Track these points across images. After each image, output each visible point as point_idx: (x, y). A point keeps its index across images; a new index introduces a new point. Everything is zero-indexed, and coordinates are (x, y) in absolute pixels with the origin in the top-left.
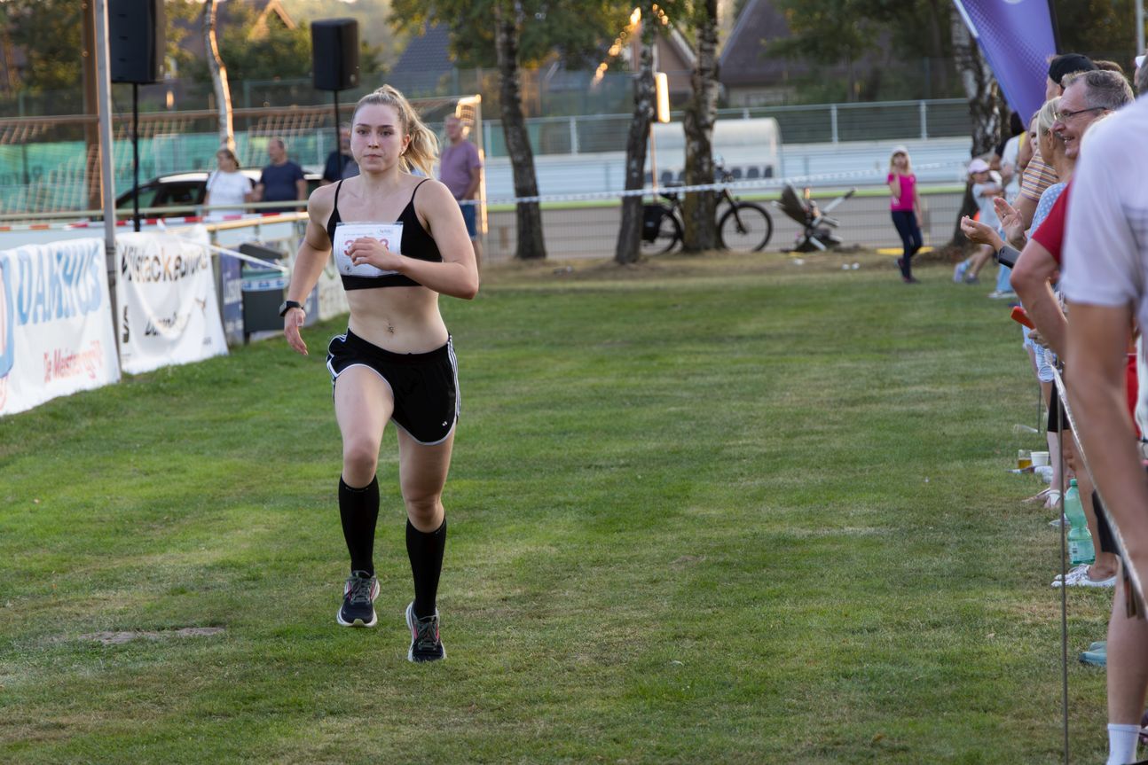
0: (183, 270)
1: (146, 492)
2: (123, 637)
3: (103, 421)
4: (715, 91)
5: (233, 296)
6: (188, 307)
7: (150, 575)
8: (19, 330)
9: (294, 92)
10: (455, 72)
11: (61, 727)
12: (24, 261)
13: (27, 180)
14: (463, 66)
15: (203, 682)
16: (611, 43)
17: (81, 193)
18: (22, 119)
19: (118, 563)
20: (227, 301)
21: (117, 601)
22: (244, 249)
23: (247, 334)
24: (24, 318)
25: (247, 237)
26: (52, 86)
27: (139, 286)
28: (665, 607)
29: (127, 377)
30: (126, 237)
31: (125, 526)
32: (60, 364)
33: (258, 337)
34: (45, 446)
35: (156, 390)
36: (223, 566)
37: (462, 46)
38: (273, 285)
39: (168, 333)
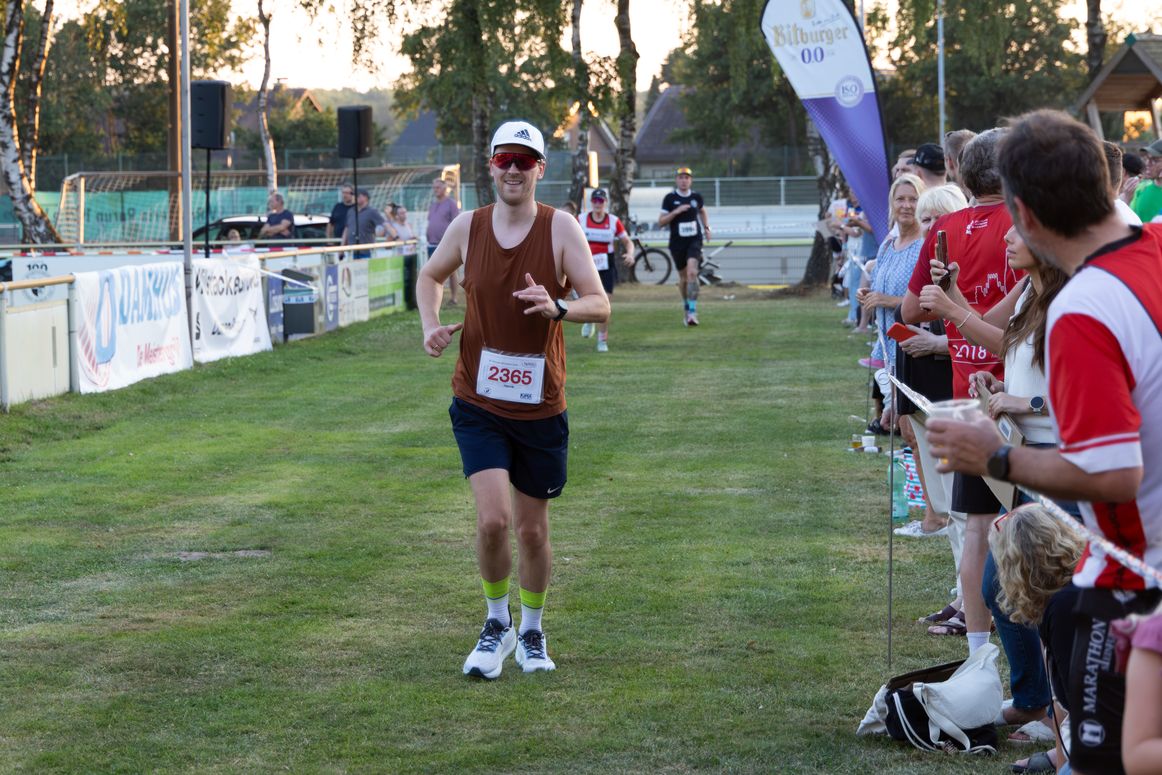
0: (240, 287)
1: (212, 450)
2: (196, 556)
3: (180, 396)
4: (632, 167)
5: (277, 307)
6: (243, 314)
7: (215, 511)
8: (120, 328)
9: (321, 158)
10: (440, 146)
11: (150, 621)
12: (124, 277)
13: (123, 219)
14: (446, 143)
15: (255, 590)
16: (555, 129)
17: (164, 229)
18: (121, 173)
19: (191, 501)
20: (272, 311)
21: (190, 530)
22: (286, 272)
23: (286, 336)
24: (124, 320)
25: (288, 264)
26: (144, 149)
27: (207, 298)
28: (595, 544)
29: (197, 364)
30: (199, 261)
31: (196, 474)
32: (150, 354)
33: (293, 338)
34: (138, 414)
35: (219, 375)
36: (270, 506)
37: (446, 128)
38: (306, 300)
39: (229, 333)
